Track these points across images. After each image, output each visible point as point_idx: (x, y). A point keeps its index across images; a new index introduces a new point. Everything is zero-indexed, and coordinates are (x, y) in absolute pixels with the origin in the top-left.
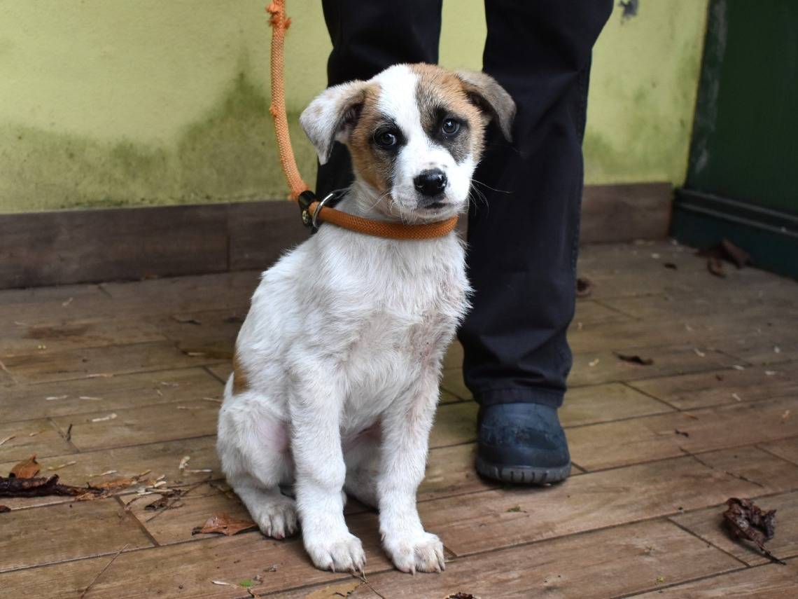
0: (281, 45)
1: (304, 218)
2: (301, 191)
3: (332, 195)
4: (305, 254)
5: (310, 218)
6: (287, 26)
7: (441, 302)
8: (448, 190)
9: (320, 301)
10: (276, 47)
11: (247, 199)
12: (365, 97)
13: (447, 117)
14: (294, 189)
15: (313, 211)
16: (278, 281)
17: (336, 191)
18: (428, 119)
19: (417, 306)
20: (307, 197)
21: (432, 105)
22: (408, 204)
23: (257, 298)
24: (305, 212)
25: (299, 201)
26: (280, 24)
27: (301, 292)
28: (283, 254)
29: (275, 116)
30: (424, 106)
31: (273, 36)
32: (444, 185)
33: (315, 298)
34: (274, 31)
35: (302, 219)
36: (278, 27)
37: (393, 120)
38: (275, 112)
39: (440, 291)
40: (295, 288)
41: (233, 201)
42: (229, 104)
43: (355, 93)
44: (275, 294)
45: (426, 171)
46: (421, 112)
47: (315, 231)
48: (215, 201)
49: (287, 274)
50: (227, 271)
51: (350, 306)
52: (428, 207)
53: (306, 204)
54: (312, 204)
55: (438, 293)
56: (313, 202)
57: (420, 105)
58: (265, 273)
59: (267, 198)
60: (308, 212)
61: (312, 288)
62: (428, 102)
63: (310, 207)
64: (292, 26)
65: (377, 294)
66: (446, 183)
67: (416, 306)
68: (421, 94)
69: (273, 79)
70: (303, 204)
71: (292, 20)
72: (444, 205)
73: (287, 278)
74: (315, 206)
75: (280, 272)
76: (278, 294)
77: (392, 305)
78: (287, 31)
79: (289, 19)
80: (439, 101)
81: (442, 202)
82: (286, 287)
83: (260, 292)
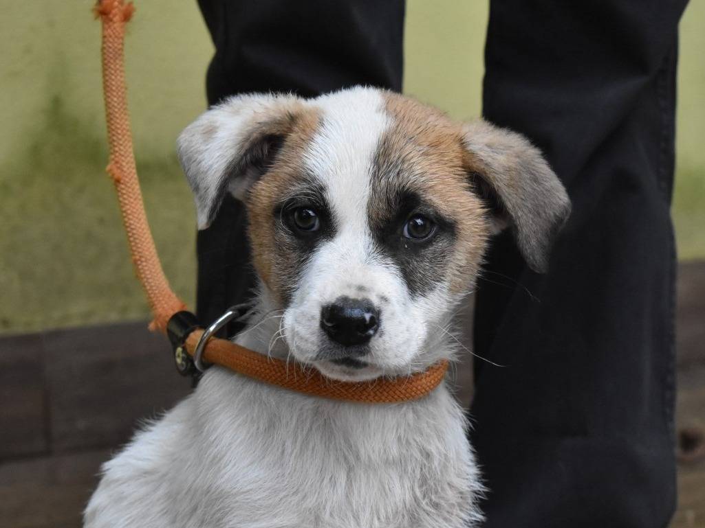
0: (119, 54)
1: (179, 361)
2: (172, 313)
3: (230, 313)
4: (178, 427)
5: (189, 359)
6: (127, 17)
7: (422, 513)
8: (377, 343)
9: (204, 514)
10: (110, 57)
11: (76, 323)
12: (290, 130)
13: (417, 211)
14: (160, 310)
15: (193, 347)
16: (130, 479)
17: (238, 306)
18: (382, 205)
19: (379, 519)
20: (184, 321)
21: (396, 182)
22: (303, 345)
23: (94, 513)
24: (179, 350)
25: (169, 331)
26: (115, 16)
27: (172, 497)
28: (139, 428)
29: (118, 181)
30: (383, 182)
31: (104, 37)
32: (371, 332)
33: (195, 509)
34: (104, 29)
35: (176, 362)
36: (111, 20)
37: (322, 189)
38: (117, 173)
39: (419, 494)
40: (161, 492)
41: (52, 326)
42: (35, 154)
43: (278, 116)
44: (125, 503)
45: (345, 299)
46: (374, 189)
47: (195, 384)
48: (19, 329)
49: (146, 465)
50: (47, 453)
51: (257, 520)
52: (336, 362)
53: (181, 335)
54: (192, 335)
55: (416, 498)
56: (193, 330)
57: (376, 176)
58: (107, 465)
59: (113, 317)
60: (184, 350)
61: (189, 490)
62: (392, 175)
63: (188, 341)
64: (136, 16)
65: (305, 497)
66: (376, 331)
67: (376, 519)
68: (384, 157)
69: (109, 115)
70: (177, 336)
71: (135, 5)
72: (365, 365)
73: (146, 473)
74: (196, 337)
75: (133, 461)
76: (132, 503)
77: (331, 515)
78: (128, 25)
79: (130, 4)
80: (412, 178)
81: (362, 359)
82: (143, 490)
83: (99, 499)
